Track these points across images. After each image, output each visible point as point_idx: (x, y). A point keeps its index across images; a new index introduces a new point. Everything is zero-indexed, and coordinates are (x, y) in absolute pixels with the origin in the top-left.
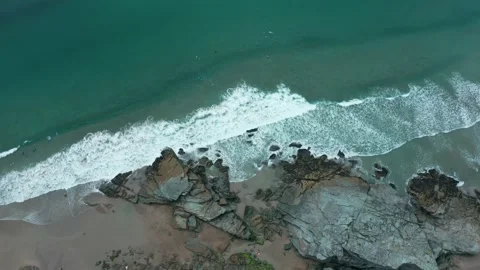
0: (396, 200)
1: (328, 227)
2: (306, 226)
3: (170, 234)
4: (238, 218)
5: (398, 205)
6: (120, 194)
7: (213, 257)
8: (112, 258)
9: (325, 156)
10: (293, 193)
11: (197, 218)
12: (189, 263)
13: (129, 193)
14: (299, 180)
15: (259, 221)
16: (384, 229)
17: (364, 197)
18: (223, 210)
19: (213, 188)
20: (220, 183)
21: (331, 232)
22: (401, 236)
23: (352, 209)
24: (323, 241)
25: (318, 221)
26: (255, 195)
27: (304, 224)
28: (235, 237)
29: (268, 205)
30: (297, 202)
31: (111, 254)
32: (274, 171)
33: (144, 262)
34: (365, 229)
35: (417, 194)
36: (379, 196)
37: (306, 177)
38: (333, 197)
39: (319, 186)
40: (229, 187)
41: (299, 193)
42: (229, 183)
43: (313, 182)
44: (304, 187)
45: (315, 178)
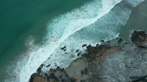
0: (133, 48)
1: (118, 72)
2: (109, 76)
5: (135, 49)
9: (97, 45)
10: (95, 65)
14: (94, 59)
16: (138, 61)
19: (62, 80)
20: (64, 77)
21: (121, 73)
22: (145, 60)
23: (122, 60)
24: (120, 78)
25: (112, 72)
26: (81, 74)
27: (108, 76)
29: (89, 75)
30: (99, 68)
32: (82, 60)
34: (132, 65)
35: (136, 42)
36: (127, 50)
37: (96, 56)
38: (112, 59)
39: (104, 57)
40: (69, 77)
41: (98, 64)
42: (67, 75)
43: (100, 57)
44: (98, 60)
45: (100, 55)
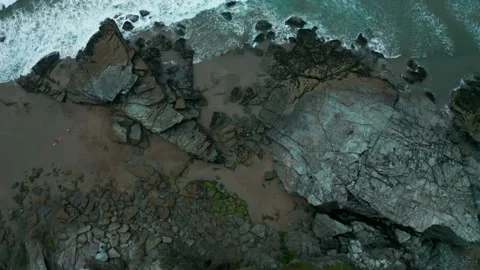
0: (434, 120)
1: (329, 155)
2: (298, 149)
3: (106, 148)
4: (202, 129)
5: (435, 129)
6: (42, 89)
7: (163, 185)
8: (32, 180)
9: (338, 43)
10: (284, 96)
11: (142, 127)
12: (129, 192)
13: (54, 87)
14: (295, 76)
15: (232, 134)
16: (412, 166)
17: (389, 112)
18: (180, 118)
19: (170, 82)
20: (179, 77)
21: (334, 164)
22: (436, 183)
23: (369, 130)
24: (319, 176)
25: (316, 143)
26: (229, 95)
27: (294, 146)
28: (194, 157)
29: (247, 111)
30: (290, 110)
31: (30, 173)
32: (259, 59)
33: (72, 187)
34: (383, 164)
35: (464, 112)
36: (410, 112)
37: (306, 73)
38: (343, 108)
39: (324, 88)
40: (192, 82)
41: (293, 96)
42: (192, 76)
43: (315, 81)
44: (302, 88)
45: (319, 76)
